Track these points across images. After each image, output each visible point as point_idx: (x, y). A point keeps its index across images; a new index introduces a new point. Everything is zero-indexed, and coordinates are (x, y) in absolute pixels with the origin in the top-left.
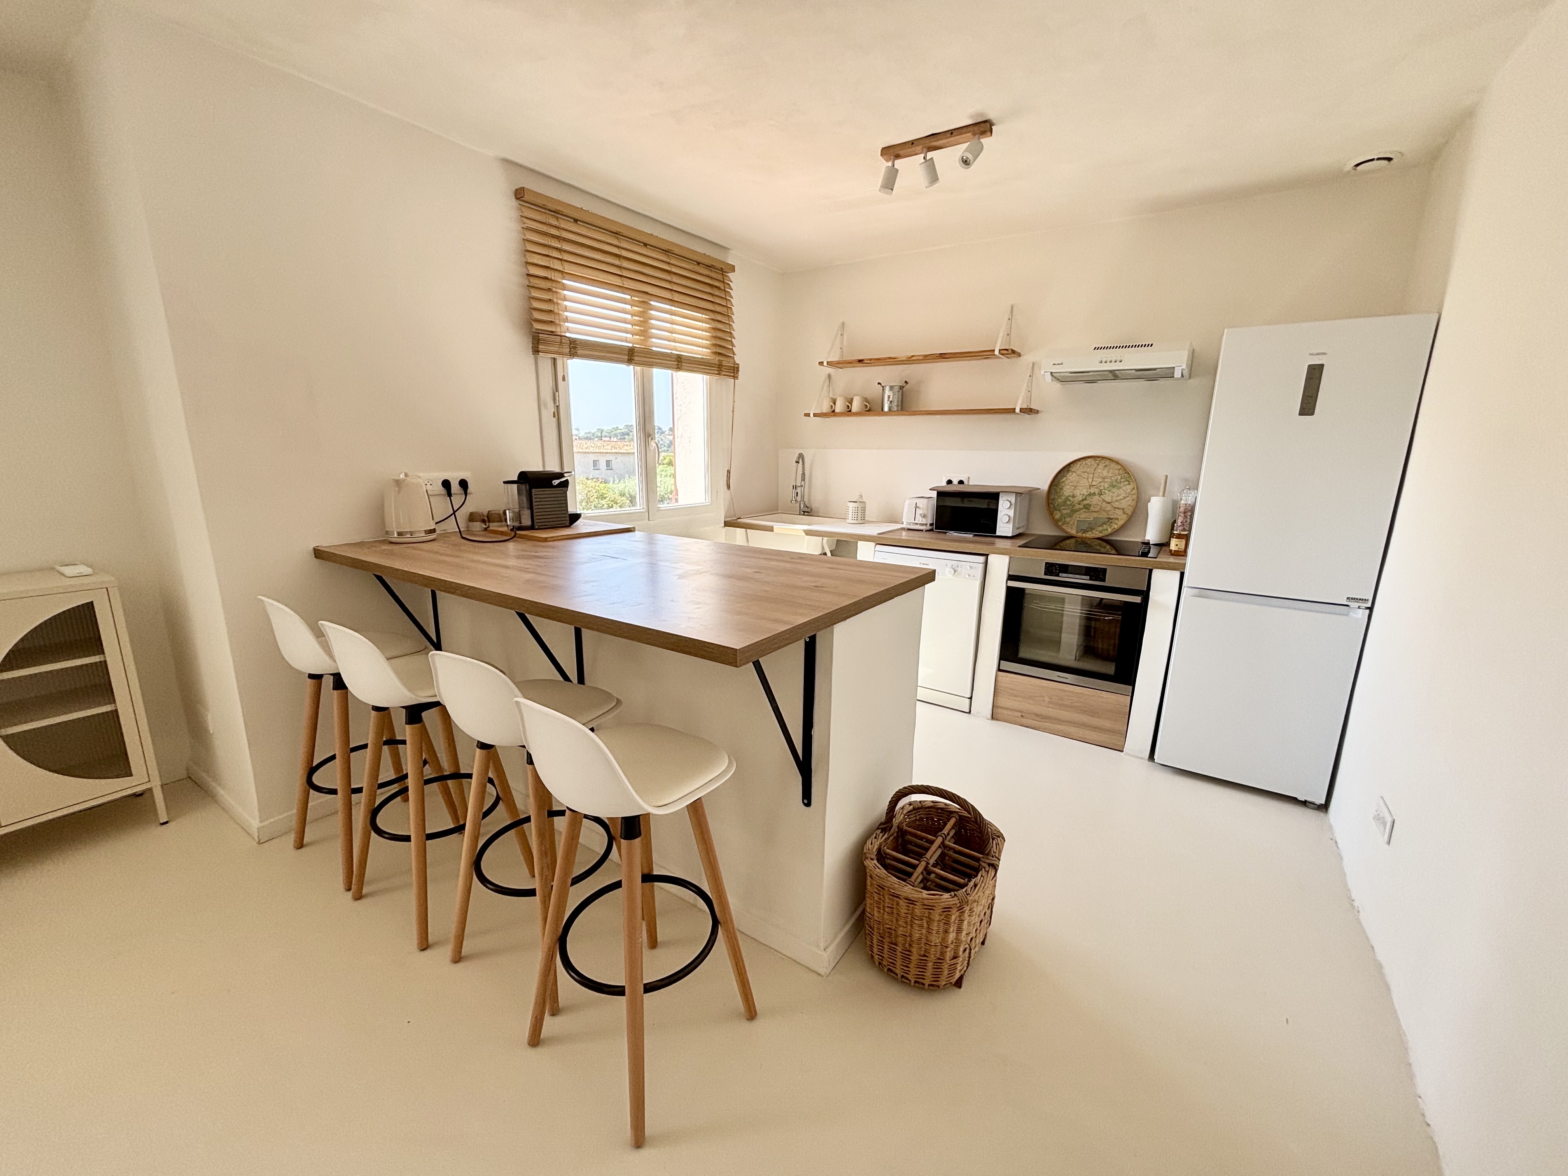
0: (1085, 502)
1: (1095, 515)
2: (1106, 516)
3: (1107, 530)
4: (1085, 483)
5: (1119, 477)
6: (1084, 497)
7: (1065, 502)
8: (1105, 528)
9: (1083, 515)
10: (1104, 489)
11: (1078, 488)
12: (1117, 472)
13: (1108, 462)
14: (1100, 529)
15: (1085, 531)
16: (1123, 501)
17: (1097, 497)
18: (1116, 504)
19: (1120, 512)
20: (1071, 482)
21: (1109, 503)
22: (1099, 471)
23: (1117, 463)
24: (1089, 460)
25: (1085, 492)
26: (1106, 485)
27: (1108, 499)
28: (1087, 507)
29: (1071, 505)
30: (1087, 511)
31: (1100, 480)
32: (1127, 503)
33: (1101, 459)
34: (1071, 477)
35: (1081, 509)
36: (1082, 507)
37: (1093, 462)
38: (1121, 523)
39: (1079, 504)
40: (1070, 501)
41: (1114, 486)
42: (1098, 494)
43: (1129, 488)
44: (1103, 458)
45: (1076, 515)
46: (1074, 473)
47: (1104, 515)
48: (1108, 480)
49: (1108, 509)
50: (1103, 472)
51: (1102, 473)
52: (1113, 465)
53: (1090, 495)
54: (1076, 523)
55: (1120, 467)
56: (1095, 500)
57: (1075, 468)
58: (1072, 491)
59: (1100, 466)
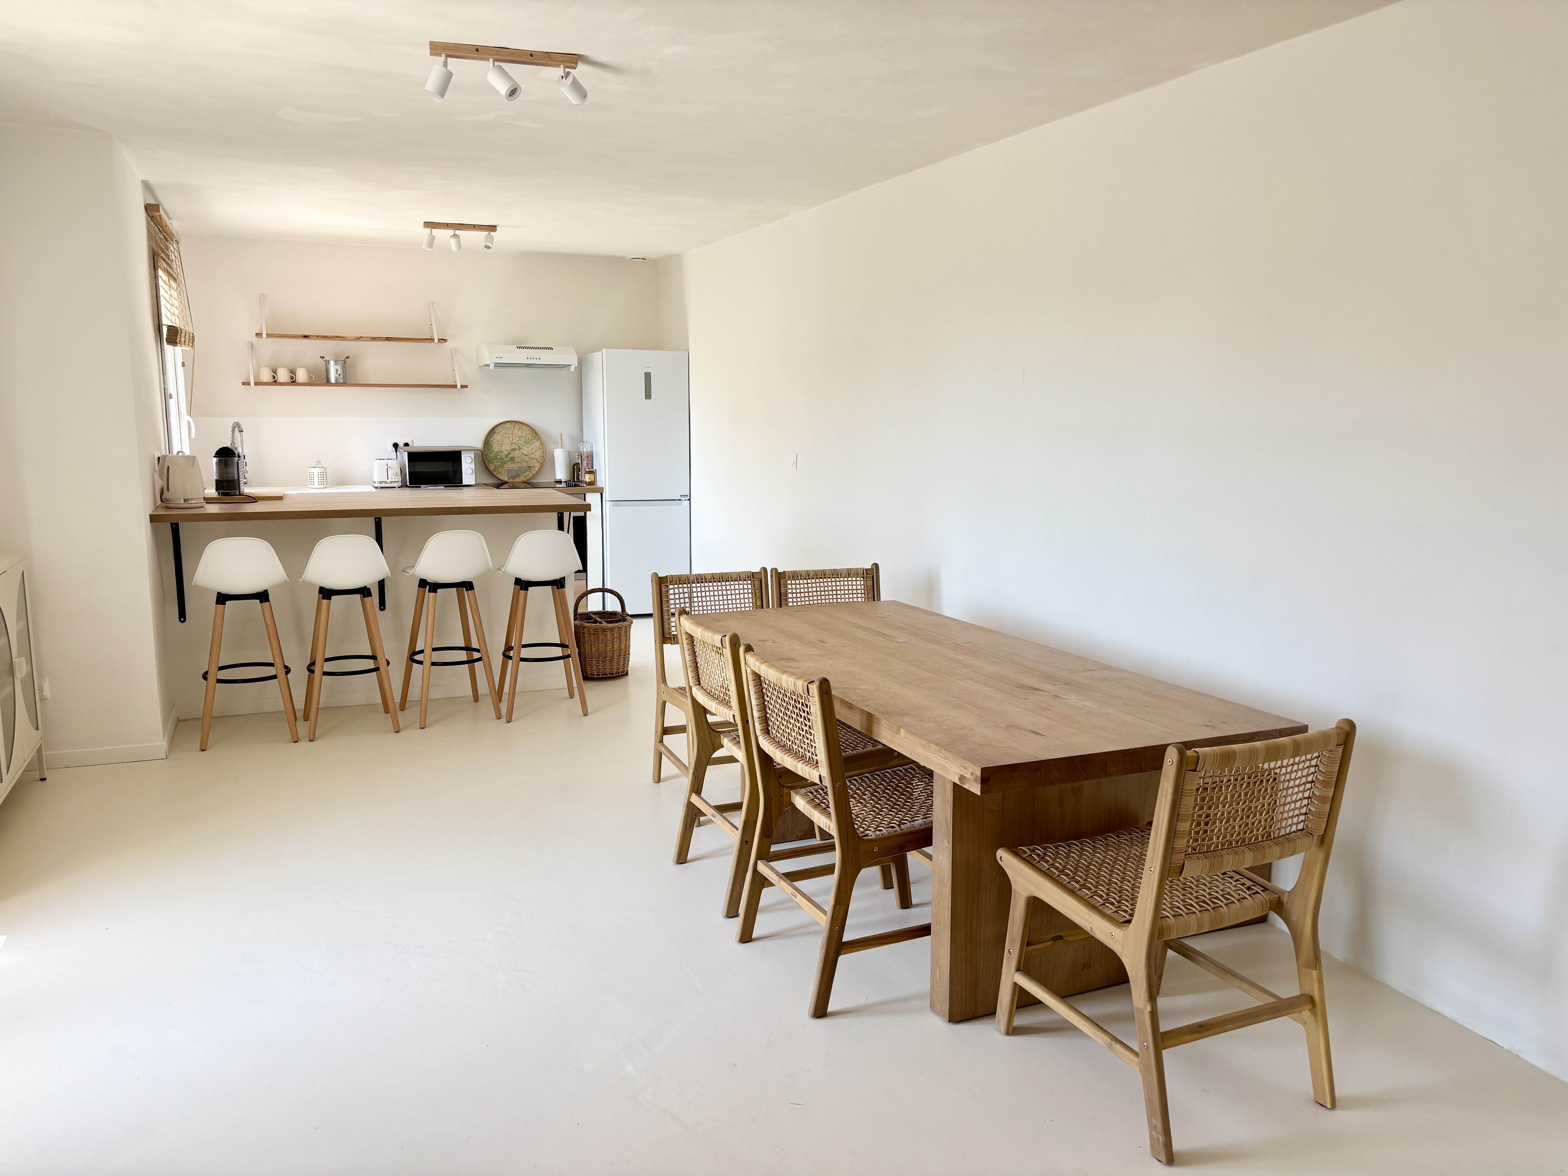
0: (510, 456)
1: (519, 465)
2: (526, 465)
3: (529, 475)
4: (507, 441)
5: (530, 436)
6: (509, 452)
7: (495, 456)
8: (527, 474)
9: (510, 466)
10: (522, 445)
11: (504, 445)
12: (528, 432)
13: (520, 425)
14: (524, 475)
15: (514, 478)
16: (535, 453)
17: (518, 451)
18: (532, 456)
19: (535, 462)
20: (498, 441)
21: (526, 455)
22: (516, 432)
23: (527, 426)
24: (508, 424)
25: (508, 448)
26: (523, 443)
27: (525, 452)
28: (512, 459)
29: (501, 458)
30: (512, 462)
31: (518, 439)
32: (538, 455)
33: (515, 423)
34: (497, 437)
35: (509, 461)
36: (509, 459)
37: (510, 426)
38: (536, 470)
39: (506, 457)
40: (499, 455)
41: (527, 443)
42: (518, 449)
43: (538, 443)
44: (517, 422)
45: (506, 466)
46: (499, 434)
47: (525, 465)
48: (522, 438)
49: (527, 460)
50: (518, 432)
51: (518, 433)
52: (524, 427)
53: (512, 450)
54: (506, 472)
55: (529, 429)
56: (517, 453)
57: (497, 431)
58: (499, 447)
59: (516, 429)
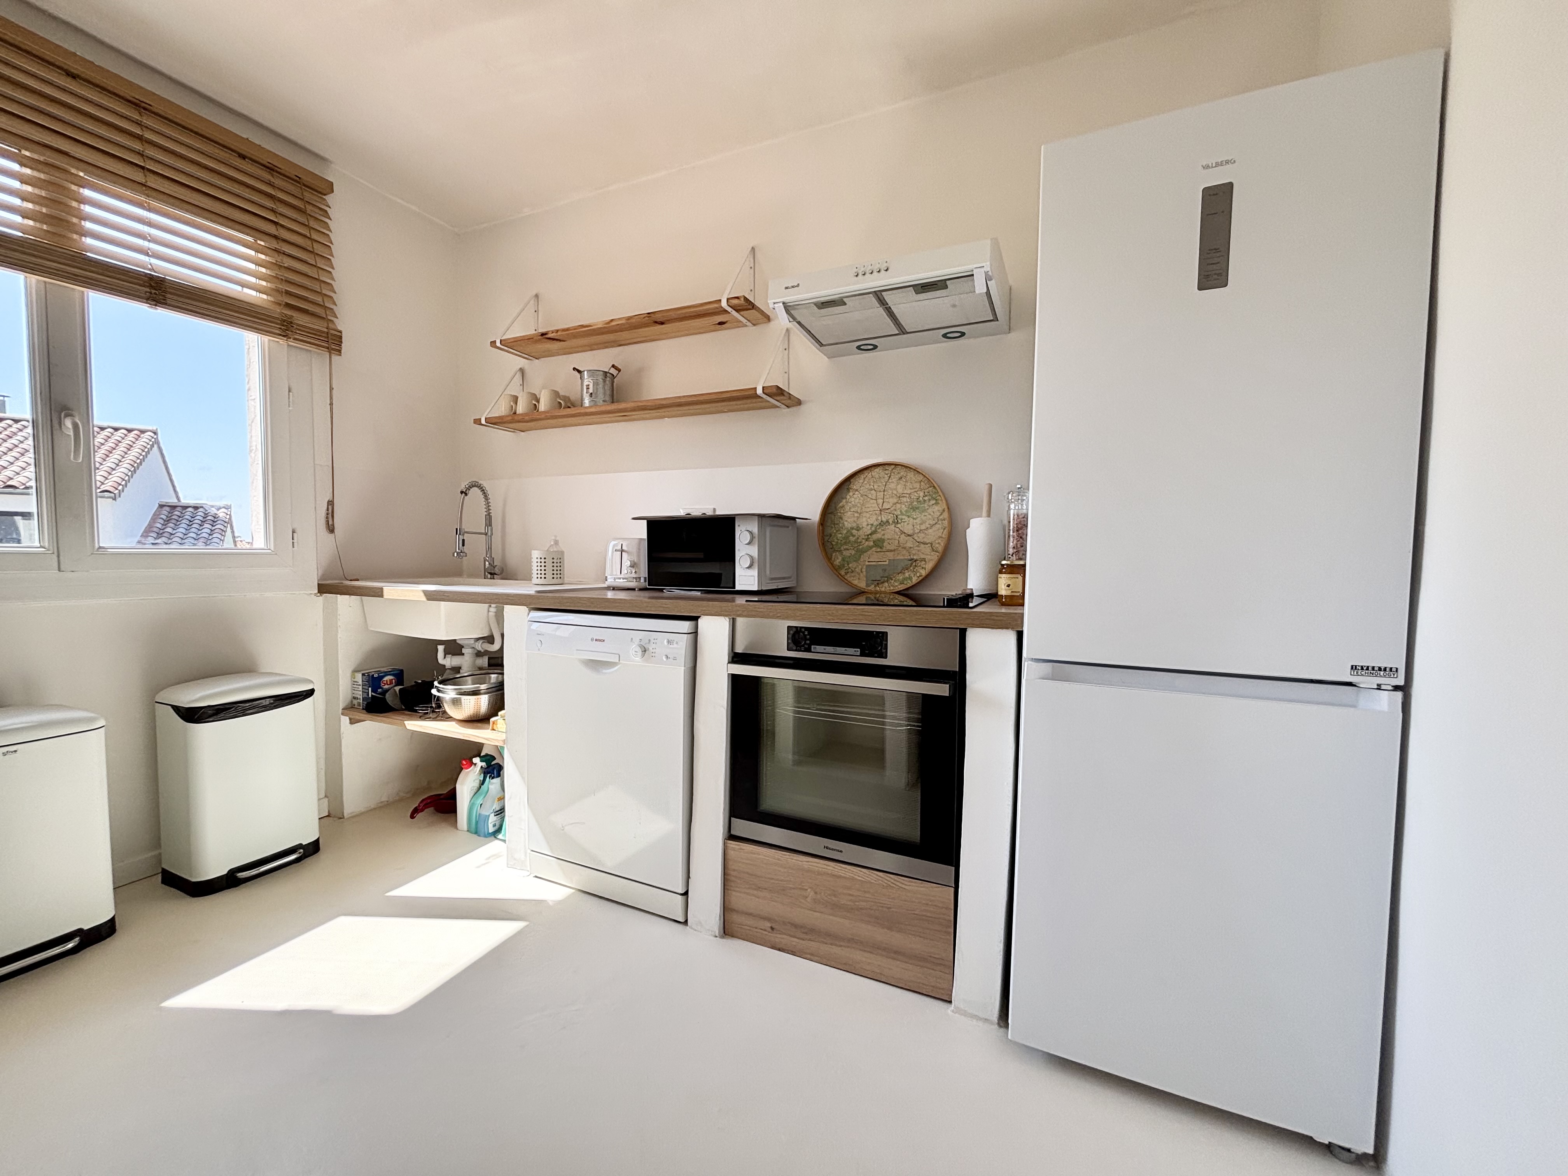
0: (875, 537)
1: (890, 555)
2: (907, 556)
3: (910, 578)
4: (872, 506)
5: (922, 494)
6: (873, 529)
7: (847, 537)
8: (907, 575)
9: (873, 557)
10: (902, 514)
11: (864, 515)
12: (917, 485)
13: (903, 472)
14: (901, 577)
15: (878, 583)
16: (930, 531)
17: (892, 527)
18: (921, 537)
19: (927, 549)
20: (854, 506)
21: (909, 535)
22: (892, 486)
23: (916, 471)
24: (877, 470)
25: (873, 520)
26: (904, 508)
27: (908, 529)
28: (879, 544)
29: (856, 542)
30: (879, 550)
31: (895, 501)
32: (936, 535)
33: (893, 467)
34: (853, 499)
35: (871, 547)
36: (872, 543)
37: (882, 474)
38: (929, 566)
39: (867, 540)
40: (854, 536)
41: (914, 509)
42: (893, 522)
43: (937, 509)
44: (896, 465)
45: (864, 557)
46: (857, 493)
47: (903, 556)
48: (905, 499)
49: (909, 545)
50: (897, 486)
51: (896, 489)
52: (911, 475)
53: (882, 524)
54: (864, 570)
55: (921, 477)
56: (890, 532)
57: (856, 484)
58: (855, 519)
59: (894, 479)
